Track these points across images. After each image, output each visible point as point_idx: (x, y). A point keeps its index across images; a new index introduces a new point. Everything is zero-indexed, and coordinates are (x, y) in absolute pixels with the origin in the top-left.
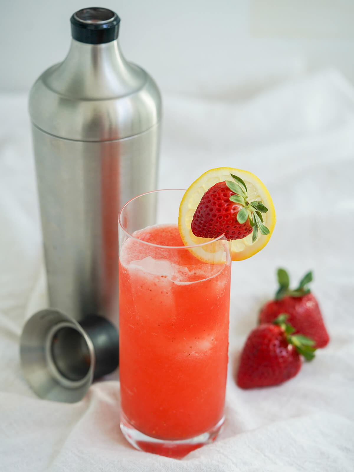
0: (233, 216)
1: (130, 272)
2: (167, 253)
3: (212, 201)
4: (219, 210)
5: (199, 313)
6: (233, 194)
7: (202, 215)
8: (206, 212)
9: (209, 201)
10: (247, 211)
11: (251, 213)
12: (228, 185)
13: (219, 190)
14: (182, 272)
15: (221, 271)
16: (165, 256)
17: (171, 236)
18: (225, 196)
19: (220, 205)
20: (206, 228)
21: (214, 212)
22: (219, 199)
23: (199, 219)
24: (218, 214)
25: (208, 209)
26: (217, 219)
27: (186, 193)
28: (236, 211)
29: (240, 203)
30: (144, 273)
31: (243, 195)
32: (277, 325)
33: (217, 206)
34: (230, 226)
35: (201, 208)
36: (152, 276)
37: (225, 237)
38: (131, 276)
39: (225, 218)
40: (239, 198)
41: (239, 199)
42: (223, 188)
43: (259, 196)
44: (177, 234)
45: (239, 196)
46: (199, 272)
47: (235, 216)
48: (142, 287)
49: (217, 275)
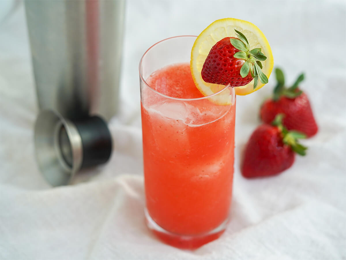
0: (237, 70)
1: (150, 114)
2: (181, 92)
3: (219, 57)
4: (225, 65)
5: (209, 146)
6: (237, 51)
7: (210, 67)
8: (214, 66)
9: (216, 57)
10: (249, 64)
11: (252, 65)
12: (232, 42)
13: (225, 47)
14: (194, 113)
15: (227, 112)
16: (180, 95)
17: (185, 74)
18: (230, 53)
19: (226, 60)
20: (214, 77)
21: (220, 66)
22: (225, 55)
23: (208, 70)
24: (223, 68)
25: (215, 63)
26: (223, 72)
27: (196, 40)
28: (239, 66)
29: (243, 58)
30: (162, 117)
31: (245, 50)
32: (275, 126)
33: (223, 62)
34: (234, 78)
35: (210, 61)
36: (169, 120)
37: (230, 86)
38: (151, 118)
39: (230, 72)
40: (242, 53)
41: (242, 55)
42: (228, 45)
43: (259, 43)
44: (189, 72)
45: (242, 52)
46: (210, 113)
47: (239, 70)
48: (160, 127)
49: (224, 116)
